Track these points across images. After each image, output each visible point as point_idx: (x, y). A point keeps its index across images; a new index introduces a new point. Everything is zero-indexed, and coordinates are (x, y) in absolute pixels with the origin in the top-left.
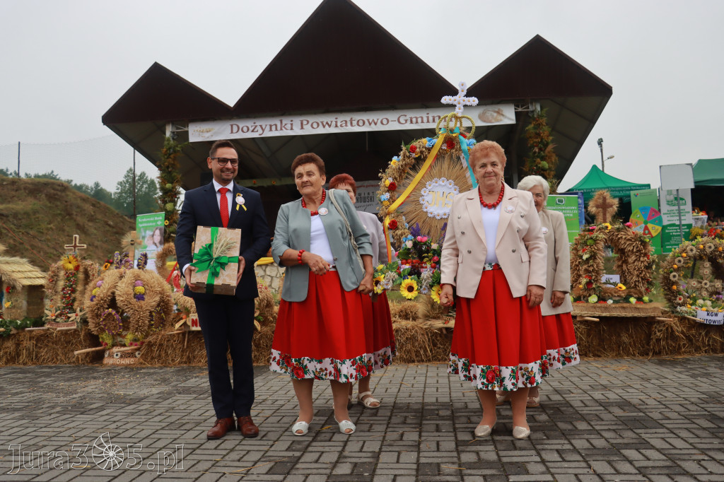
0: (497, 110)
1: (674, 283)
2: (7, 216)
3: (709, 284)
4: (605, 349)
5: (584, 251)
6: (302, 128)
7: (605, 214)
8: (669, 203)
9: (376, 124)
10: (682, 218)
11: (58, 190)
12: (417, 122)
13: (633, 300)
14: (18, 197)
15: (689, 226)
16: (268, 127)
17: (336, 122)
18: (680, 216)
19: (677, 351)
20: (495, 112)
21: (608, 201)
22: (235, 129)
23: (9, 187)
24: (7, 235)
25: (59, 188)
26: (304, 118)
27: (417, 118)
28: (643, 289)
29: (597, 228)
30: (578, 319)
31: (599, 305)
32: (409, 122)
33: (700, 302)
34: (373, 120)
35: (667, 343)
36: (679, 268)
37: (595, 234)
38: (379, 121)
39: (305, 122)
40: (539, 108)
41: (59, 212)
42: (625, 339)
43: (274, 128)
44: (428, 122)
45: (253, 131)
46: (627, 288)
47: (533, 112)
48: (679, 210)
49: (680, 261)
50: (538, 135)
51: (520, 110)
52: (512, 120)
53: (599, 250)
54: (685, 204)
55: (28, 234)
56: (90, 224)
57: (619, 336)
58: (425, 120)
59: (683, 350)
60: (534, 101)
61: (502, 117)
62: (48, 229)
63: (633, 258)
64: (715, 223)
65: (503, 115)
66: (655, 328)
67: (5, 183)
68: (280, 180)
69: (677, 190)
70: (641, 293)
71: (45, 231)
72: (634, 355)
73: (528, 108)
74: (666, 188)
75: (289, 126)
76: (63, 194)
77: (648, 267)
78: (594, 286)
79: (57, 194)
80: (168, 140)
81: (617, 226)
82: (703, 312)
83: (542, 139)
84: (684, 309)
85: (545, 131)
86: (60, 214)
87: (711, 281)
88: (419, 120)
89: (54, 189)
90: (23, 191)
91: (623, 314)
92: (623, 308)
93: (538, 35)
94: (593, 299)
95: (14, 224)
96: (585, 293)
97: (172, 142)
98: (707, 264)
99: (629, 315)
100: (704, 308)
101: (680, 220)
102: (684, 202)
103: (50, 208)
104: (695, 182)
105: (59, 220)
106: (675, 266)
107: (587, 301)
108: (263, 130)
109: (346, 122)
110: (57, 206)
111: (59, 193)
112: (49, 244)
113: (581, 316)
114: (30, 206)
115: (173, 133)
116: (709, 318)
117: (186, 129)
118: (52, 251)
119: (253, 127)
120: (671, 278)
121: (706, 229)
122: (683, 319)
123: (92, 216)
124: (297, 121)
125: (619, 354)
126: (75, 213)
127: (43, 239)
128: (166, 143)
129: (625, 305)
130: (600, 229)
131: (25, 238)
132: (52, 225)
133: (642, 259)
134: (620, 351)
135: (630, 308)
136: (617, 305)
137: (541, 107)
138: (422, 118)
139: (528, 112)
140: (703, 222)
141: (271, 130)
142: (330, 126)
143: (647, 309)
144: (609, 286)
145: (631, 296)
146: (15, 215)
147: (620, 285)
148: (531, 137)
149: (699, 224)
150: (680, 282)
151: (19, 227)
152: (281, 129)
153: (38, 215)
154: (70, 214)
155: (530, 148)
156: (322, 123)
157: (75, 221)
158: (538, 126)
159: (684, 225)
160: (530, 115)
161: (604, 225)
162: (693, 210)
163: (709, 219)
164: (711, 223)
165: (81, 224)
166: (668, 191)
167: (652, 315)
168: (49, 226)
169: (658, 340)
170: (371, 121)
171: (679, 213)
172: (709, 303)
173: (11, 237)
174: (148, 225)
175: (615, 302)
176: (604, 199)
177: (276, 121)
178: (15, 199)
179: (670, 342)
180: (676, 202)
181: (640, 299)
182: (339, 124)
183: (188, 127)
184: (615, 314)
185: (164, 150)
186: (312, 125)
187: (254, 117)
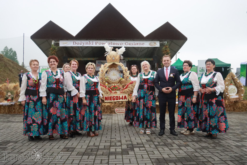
0: (154, 42)
6: (96, 44)
8: (200, 71)
9: (119, 44)
11: (1, 57)
12: (131, 45)
16: (85, 43)
22: (75, 43)
26: (97, 41)
27: (131, 43)
32: (128, 44)
34: (118, 43)
38: (120, 44)
39: (97, 43)
40: (166, 43)
43: (87, 44)
44: (134, 45)
45: (80, 44)
47: (164, 44)
50: (166, 50)
51: (161, 43)
52: (158, 45)
56: (13, 69)
60: (165, 40)
61: (156, 45)
65: (156, 44)
68: (83, 58)
73: (163, 42)
75: (92, 43)
79: (1, 59)
80: (53, 45)
83: (167, 52)
85: (168, 50)
88: (132, 44)
93: (168, 22)
97: (54, 46)
105: (3, 68)
108: (84, 44)
109: (110, 43)
111: (2, 58)
112: (2, 76)
115: (54, 43)
117: (59, 42)
118: (2, 78)
123: (13, 67)
124: (94, 42)
126: (8, 66)
128: (52, 46)
137: (167, 42)
138: (132, 43)
139: (163, 44)
141: (86, 44)
148: (164, 51)
152: (89, 44)
154: (6, 66)
155: (164, 54)
156: (102, 43)
157: (8, 68)
158: (166, 48)
165: (11, 69)
166: (200, 68)
170: (117, 44)
177: (88, 42)
180: (202, 71)
183: (59, 41)
185: (52, 48)
186: (99, 44)
187: (81, 40)
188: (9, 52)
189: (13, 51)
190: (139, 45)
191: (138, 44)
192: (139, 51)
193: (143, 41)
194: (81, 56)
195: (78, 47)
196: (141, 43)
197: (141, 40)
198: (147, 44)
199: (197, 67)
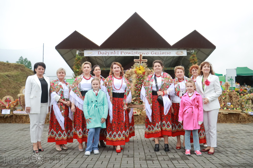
1: (243, 105)
2: (10, 77)
3: (251, 106)
4: (228, 121)
5: (223, 97)
6: (121, 54)
7: (227, 88)
9: (144, 54)
10: (233, 85)
11: (23, 68)
12: (157, 54)
13: (235, 109)
14: (11, 70)
15: (234, 88)
16: (110, 53)
17: (132, 53)
18: (232, 85)
19: (245, 122)
20: (181, 52)
21: (228, 85)
22: (100, 53)
23: (7, 66)
24: (12, 83)
25: (23, 67)
26: (122, 51)
27: (157, 53)
28: (237, 106)
29: (226, 91)
30: (221, 113)
31: (227, 110)
32: (155, 54)
33: (249, 110)
35: (243, 120)
36: (244, 101)
37: (226, 93)
39: (122, 52)
40: (194, 52)
41: (25, 75)
42: (233, 118)
44: (160, 54)
45: (105, 54)
46: (233, 106)
48: (232, 83)
49: (244, 100)
50: (194, 60)
51: (188, 52)
52: (185, 54)
53: (227, 96)
54: (233, 81)
55: (17, 83)
57: (231, 118)
58: (160, 53)
59: (246, 121)
60: (192, 49)
61: (183, 54)
62: (23, 81)
63: (235, 99)
64: (242, 87)
65: (183, 53)
66: (240, 116)
67: (5, 65)
68: (106, 68)
69: (231, 77)
70: (237, 107)
71: (22, 82)
72: (235, 122)
73: (191, 51)
74: (228, 76)
75: (117, 53)
76: (25, 69)
77: (238, 101)
78: (226, 105)
79: (23, 69)
81: (231, 91)
82: (250, 112)
84: (245, 111)
85: (196, 59)
86: (26, 76)
87: (251, 105)
88: (158, 53)
89: (22, 67)
90: (12, 68)
91: (233, 112)
92: (233, 111)
93: (195, 30)
94: (225, 108)
95: (12, 79)
96: (223, 107)
98: (251, 101)
99: (234, 112)
100: (250, 111)
101: (232, 86)
102: (233, 80)
103: (22, 74)
104: (237, 74)
106: (243, 101)
107: (224, 109)
109: (135, 53)
110: (24, 73)
113: (222, 113)
114: (16, 73)
115: (79, 53)
116: (252, 113)
117: (83, 52)
119: (106, 53)
120: (242, 103)
121: (239, 89)
122: (246, 114)
124: (120, 51)
125: (231, 122)
127: (22, 85)
128: (77, 56)
129: (233, 110)
130: (227, 91)
131: (16, 84)
132: (24, 80)
133: (237, 99)
134: (232, 121)
135: (235, 111)
136: (232, 110)
137: (194, 51)
138: (159, 53)
139: (191, 52)
140: (238, 87)
141: (111, 54)
142: (130, 54)
143: (238, 111)
144: (229, 105)
145: (234, 108)
146: (12, 76)
147: (232, 105)
148: (191, 60)
149: (237, 87)
150: (244, 105)
151: (14, 80)
152: (115, 54)
153: (19, 76)
155: (191, 63)
156: (128, 53)
158: (194, 57)
159: (233, 87)
160: (191, 53)
161: (227, 90)
162: (236, 83)
163: (240, 86)
164: (240, 87)
167: (239, 113)
168: (23, 80)
169: (241, 119)
171: (232, 84)
172: (251, 110)
173: (13, 84)
174: (70, 82)
175: (231, 109)
176: (227, 84)
177: (113, 51)
178: (10, 70)
179: (243, 119)
180: (231, 80)
181: (236, 109)
182: (133, 53)
184: (231, 112)
185: (76, 58)
186: (124, 53)
187: (106, 50)
188: (24, 62)
189: (28, 61)
190: (166, 54)
191: (164, 53)
192: (165, 60)
193: (169, 50)
194: (104, 66)
195: (102, 57)
196: (167, 53)
197: (167, 49)
198: (174, 53)
199: (225, 76)
